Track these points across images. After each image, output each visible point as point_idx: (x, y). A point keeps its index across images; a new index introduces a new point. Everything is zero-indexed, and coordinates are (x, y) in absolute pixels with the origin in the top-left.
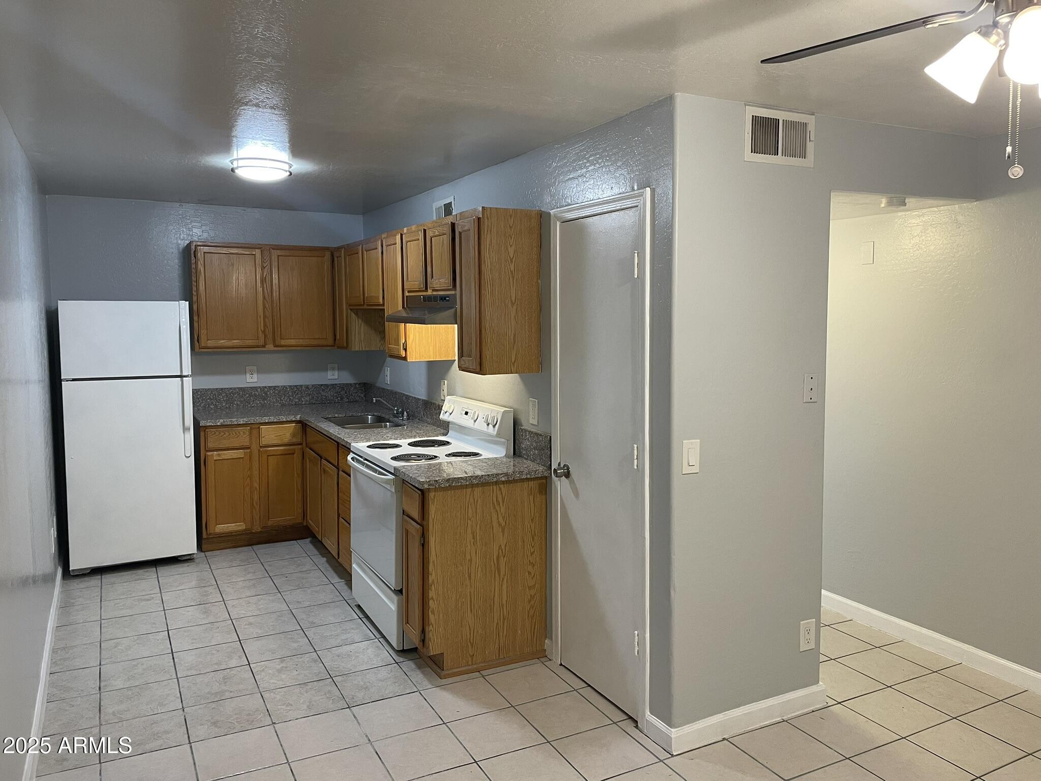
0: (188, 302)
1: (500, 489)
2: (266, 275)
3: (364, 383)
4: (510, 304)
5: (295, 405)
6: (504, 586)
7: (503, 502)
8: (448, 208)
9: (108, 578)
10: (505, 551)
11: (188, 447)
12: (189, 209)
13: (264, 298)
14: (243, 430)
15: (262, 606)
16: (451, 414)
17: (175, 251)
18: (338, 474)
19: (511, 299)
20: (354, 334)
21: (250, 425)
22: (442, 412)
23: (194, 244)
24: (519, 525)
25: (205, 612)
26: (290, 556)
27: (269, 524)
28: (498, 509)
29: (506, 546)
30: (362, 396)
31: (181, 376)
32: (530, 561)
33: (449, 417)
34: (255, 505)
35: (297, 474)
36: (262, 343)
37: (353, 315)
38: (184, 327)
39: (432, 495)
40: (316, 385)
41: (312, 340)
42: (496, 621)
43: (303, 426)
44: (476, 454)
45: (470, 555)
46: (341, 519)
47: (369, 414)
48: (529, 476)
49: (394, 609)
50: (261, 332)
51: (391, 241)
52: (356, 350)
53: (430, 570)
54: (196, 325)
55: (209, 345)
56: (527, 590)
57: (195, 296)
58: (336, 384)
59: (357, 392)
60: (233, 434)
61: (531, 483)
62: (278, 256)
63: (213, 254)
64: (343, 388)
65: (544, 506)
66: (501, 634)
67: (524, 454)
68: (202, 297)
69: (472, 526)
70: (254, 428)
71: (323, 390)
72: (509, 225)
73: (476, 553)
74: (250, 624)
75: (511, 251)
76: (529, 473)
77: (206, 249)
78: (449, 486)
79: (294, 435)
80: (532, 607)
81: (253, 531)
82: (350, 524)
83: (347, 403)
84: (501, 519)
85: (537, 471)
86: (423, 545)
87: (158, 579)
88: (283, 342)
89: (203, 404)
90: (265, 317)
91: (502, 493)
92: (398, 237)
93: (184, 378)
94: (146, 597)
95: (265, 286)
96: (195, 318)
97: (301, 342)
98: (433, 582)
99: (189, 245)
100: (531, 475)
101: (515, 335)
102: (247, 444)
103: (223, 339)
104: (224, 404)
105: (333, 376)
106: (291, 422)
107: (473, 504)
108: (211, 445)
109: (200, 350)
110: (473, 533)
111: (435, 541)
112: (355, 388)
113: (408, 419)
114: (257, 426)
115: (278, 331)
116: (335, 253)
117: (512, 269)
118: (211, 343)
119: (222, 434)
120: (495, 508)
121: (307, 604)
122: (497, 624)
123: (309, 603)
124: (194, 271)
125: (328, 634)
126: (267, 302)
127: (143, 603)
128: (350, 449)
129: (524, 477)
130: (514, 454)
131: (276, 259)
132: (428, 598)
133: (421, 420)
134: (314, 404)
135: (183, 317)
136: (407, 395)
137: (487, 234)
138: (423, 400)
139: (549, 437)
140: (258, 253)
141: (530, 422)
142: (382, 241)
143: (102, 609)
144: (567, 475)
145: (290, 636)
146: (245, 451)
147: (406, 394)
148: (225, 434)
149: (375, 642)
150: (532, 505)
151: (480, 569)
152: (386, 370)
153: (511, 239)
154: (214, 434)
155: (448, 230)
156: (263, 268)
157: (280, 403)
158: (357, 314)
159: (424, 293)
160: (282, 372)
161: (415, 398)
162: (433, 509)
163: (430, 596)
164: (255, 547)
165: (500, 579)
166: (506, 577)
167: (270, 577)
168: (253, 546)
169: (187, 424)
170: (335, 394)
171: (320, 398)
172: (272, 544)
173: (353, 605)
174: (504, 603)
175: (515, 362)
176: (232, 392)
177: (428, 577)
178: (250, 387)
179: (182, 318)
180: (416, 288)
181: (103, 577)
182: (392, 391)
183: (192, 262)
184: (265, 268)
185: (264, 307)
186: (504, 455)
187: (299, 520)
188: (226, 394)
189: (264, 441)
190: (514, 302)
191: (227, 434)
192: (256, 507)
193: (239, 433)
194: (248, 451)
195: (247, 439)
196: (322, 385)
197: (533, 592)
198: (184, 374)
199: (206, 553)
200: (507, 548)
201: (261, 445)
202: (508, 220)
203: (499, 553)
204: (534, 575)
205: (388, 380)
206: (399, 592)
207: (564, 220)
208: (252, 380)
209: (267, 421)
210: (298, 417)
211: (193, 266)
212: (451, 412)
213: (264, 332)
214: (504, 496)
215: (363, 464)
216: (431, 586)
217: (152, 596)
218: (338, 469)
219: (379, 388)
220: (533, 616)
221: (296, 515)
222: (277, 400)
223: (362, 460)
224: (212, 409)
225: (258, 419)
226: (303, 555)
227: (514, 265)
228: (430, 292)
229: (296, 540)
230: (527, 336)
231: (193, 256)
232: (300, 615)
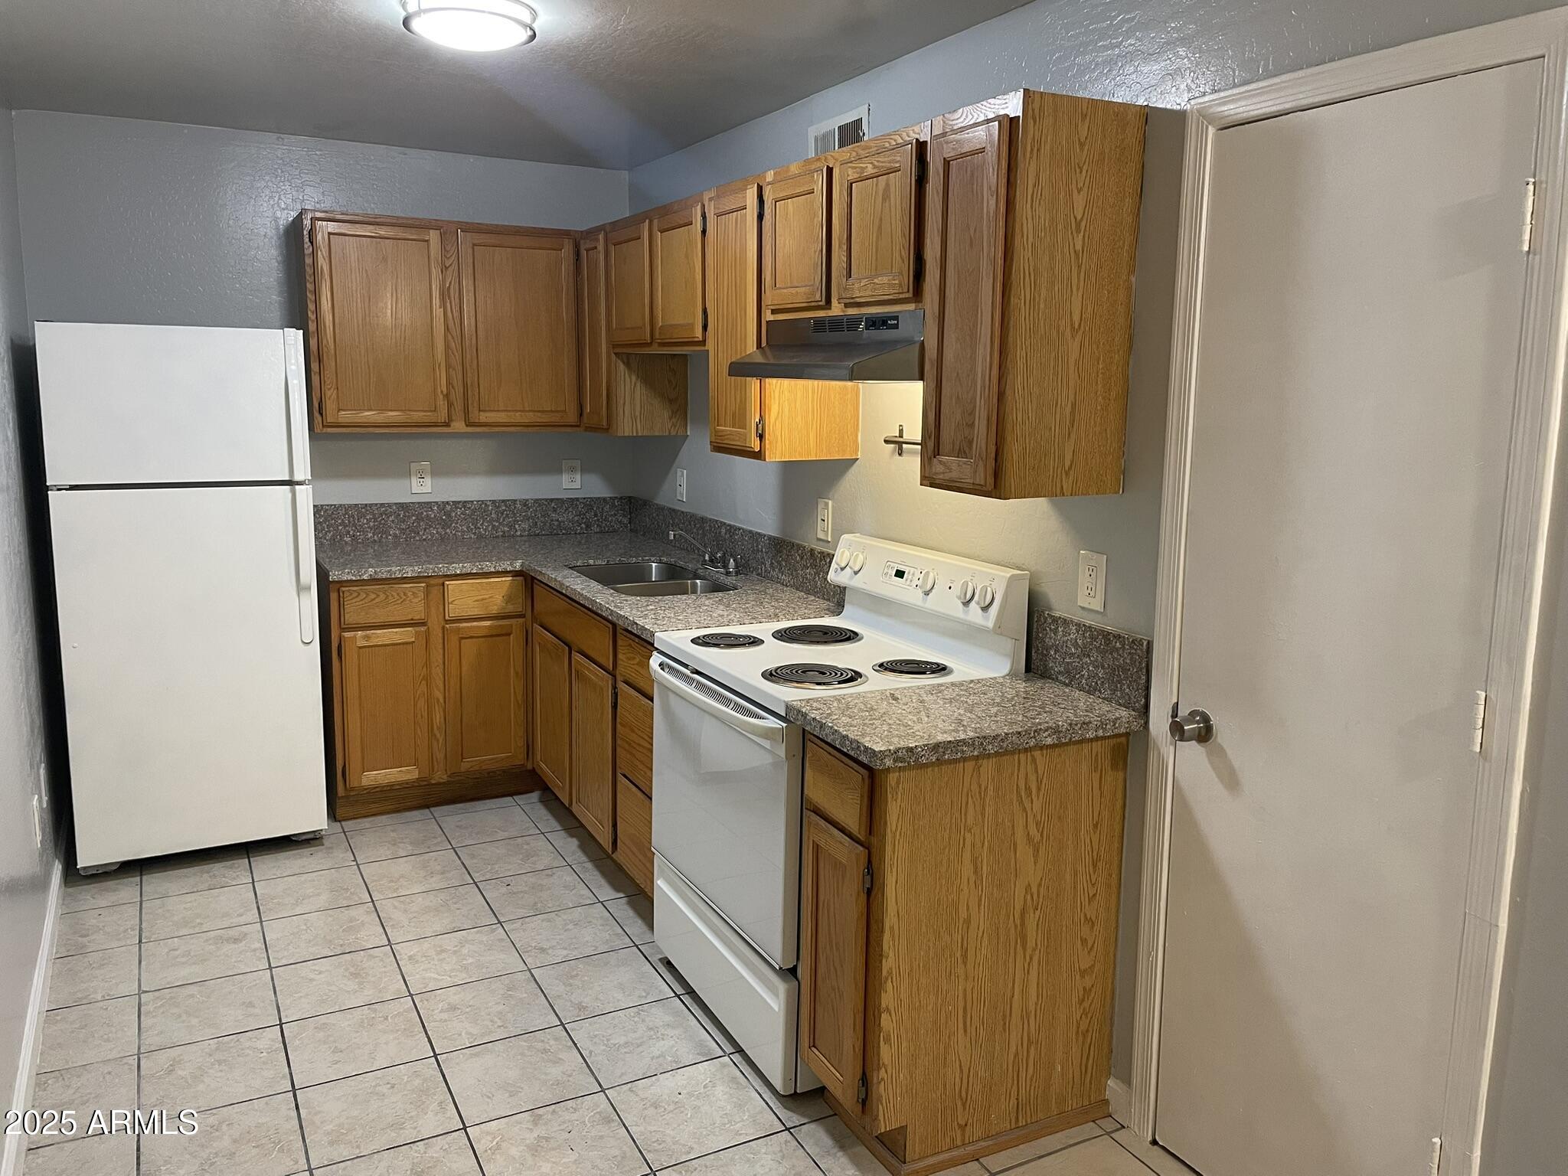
0: (302, 331)
1: (1034, 760)
2: (450, 283)
3: (630, 497)
4: (1068, 329)
5: (502, 536)
6: (1034, 973)
7: (1039, 789)
8: (851, 134)
9: (155, 883)
10: (1038, 896)
11: (306, 624)
12: (295, 148)
13: (447, 329)
14: (414, 590)
15: (471, 960)
16: (856, 573)
17: (271, 233)
18: (615, 688)
19: (1071, 320)
20: (622, 402)
21: (427, 580)
22: (834, 565)
23: (309, 216)
24: (1068, 839)
25: (355, 975)
26: (506, 834)
27: (463, 770)
28: (1028, 805)
29: (1040, 885)
30: (626, 521)
31: (290, 483)
32: (1085, 915)
33: (851, 578)
34: (436, 731)
35: (517, 673)
36: (442, 416)
37: (622, 367)
38: (295, 382)
39: (892, 778)
40: (541, 500)
41: (539, 414)
42: (1013, 1049)
43: (528, 581)
44: (940, 669)
45: (968, 909)
46: (620, 777)
47: (653, 559)
48: (1100, 733)
49: (777, 1010)
50: (441, 397)
51: (730, 203)
52: (626, 434)
53: (885, 947)
54: (315, 379)
55: (340, 420)
56: (1078, 977)
57: (313, 321)
58: (577, 499)
59: (615, 515)
60: (392, 596)
61: (1097, 746)
62: (474, 245)
63: (347, 237)
64: (590, 505)
65: (1119, 795)
66: (1023, 1074)
67: (1060, 673)
68: (327, 325)
69: (973, 845)
70: (435, 585)
71: (555, 510)
72: (1079, 140)
73: (979, 906)
74: (453, 1008)
75: (1079, 201)
76: (1102, 725)
77: (332, 227)
78: (937, 759)
79: (509, 599)
80: (1085, 1013)
81: (433, 782)
82: (651, 799)
83: (598, 536)
84: (1033, 831)
85: (1119, 721)
86: (869, 892)
87: (254, 887)
88: (484, 417)
89: (330, 535)
90: (448, 367)
91: (1036, 768)
92: (752, 194)
93: (297, 487)
94: (231, 932)
95: (448, 304)
96: (315, 366)
97: (518, 418)
98: (890, 973)
99: (299, 218)
100: (1104, 730)
101: (1074, 406)
102: (419, 616)
103: (371, 410)
104: (370, 535)
105: (571, 484)
106: (505, 573)
107: (978, 796)
108: (350, 618)
109: (325, 430)
110: (975, 861)
111: (897, 882)
112: (613, 506)
113: (737, 573)
114: (441, 581)
115: (474, 395)
116: (582, 242)
117: (1079, 247)
118: (345, 416)
119: (373, 596)
120: (1021, 802)
121: (561, 954)
122: (1016, 1054)
123: (565, 952)
124: (309, 271)
125: (622, 1040)
126: (453, 338)
127: (228, 948)
128: (652, 645)
129: (1090, 735)
130: (1028, 669)
131: (470, 251)
132: (879, 1010)
133: (765, 577)
134: (538, 535)
135: (293, 361)
136: (729, 525)
137: (1031, 158)
138: (770, 538)
139: (1145, 643)
140: (434, 236)
141: (1079, 604)
142: (703, 206)
143: (143, 963)
144: (1205, 734)
145: (540, 1045)
146: (418, 629)
147: (728, 522)
148: (378, 596)
149: (724, 1065)
150: (1096, 792)
151: (985, 939)
152: (679, 474)
153: (1081, 172)
154: (357, 597)
155: (906, 159)
156: (444, 269)
157: (474, 534)
158: (628, 364)
159: (821, 314)
160: (476, 473)
161: (750, 532)
162: (895, 812)
163: (883, 1005)
164: (437, 811)
165: (1025, 957)
166: (1037, 952)
167: (475, 883)
168: (432, 809)
169: (303, 579)
170: (576, 518)
171: (548, 524)
172: (468, 805)
173: (654, 959)
174: (1032, 1008)
175: (1070, 468)
176: (384, 513)
177: (881, 962)
178: (419, 503)
179: (292, 364)
180: (800, 300)
181: (145, 878)
182: (693, 516)
183: (306, 252)
184: (447, 268)
185: (447, 347)
186: (1006, 670)
187: (520, 759)
188: (374, 515)
189: (453, 611)
190: (1076, 327)
191: (382, 596)
192: (438, 735)
193: (405, 594)
194: (423, 629)
195: (421, 607)
196: (552, 500)
197: (1088, 981)
198: (298, 477)
199: (343, 823)
200: (1042, 889)
201: (447, 618)
202: (1076, 126)
203: (1025, 900)
204: (1093, 946)
205: (683, 493)
206: (790, 973)
207: (1225, 122)
208: (422, 488)
209: (458, 572)
210: (518, 565)
211: (308, 261)
212: (856, 569)
213: (447, 396)
214: (1040, 777)
215: (689, 680)
216: (885, 983)
217: (244, 929)
218: (614, 676)
219: (661, 509)
220: (1087, 1031)
221: (513, 751)
222: (468, 527)
223: (688, 672)
224: (346, 543)
225: (443, 568)
226: (531, 832)
227: (1084, 236)
228: (836, 310)
229: (511, 795)
230: (1099, 408)
231: (307, 240)
232: (554, 988)
